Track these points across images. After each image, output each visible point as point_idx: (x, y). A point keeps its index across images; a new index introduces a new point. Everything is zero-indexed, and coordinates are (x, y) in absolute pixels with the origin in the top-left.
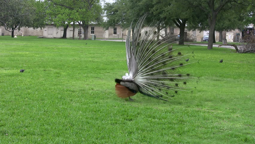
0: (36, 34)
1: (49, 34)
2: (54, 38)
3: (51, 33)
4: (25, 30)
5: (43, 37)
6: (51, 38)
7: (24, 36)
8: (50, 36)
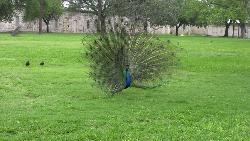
0: (202, 33)
1: (214, 33)
2: (219, 36)
3: (216, 32)
4: (192, 29)
5: (208, 36)
6: (216, 37)
7: (190, 34)
8: (214, 35)
